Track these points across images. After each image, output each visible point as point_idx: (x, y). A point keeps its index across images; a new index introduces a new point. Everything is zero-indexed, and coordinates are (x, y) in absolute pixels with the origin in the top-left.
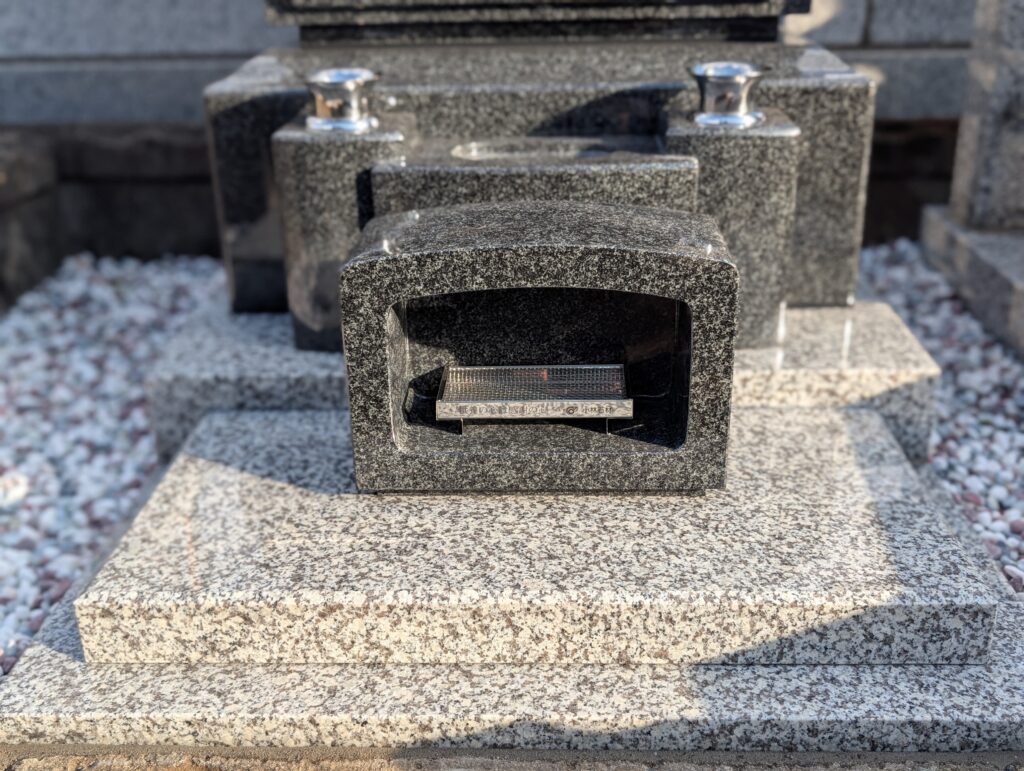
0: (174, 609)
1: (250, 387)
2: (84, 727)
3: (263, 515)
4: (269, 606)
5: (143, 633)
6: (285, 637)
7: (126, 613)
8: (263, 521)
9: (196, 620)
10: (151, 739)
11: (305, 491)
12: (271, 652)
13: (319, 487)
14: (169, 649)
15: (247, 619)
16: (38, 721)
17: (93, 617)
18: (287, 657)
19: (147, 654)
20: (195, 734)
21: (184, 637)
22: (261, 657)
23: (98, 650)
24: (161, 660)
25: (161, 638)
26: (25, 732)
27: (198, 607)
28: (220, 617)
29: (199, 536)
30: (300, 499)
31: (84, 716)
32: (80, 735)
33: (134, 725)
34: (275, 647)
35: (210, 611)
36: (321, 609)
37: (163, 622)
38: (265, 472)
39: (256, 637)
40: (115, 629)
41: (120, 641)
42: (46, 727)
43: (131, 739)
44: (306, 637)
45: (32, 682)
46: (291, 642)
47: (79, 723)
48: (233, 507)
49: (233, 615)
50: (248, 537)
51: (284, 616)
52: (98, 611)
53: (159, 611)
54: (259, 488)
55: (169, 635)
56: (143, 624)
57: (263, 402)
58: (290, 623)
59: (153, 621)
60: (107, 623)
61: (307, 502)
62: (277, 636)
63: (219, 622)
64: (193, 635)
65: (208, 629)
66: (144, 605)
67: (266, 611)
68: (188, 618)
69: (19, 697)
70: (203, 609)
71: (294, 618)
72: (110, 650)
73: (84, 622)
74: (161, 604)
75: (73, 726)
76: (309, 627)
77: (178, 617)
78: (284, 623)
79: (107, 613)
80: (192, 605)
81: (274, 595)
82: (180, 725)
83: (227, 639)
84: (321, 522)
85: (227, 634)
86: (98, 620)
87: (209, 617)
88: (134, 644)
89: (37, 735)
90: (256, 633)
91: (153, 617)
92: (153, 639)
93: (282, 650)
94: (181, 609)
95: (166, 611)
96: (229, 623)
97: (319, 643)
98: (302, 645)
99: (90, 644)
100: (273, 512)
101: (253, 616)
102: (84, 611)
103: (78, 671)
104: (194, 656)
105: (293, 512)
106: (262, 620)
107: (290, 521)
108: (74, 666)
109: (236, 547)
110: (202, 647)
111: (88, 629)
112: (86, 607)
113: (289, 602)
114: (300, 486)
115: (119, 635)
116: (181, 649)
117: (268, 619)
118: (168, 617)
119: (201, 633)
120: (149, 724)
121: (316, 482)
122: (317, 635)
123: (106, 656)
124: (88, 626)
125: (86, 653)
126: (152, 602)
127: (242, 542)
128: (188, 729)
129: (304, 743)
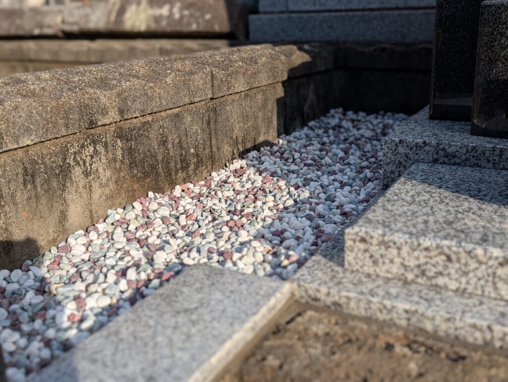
0: (404, 244)
1: (443, 149)
2: (343, 300)
3: (456, 209)
4: (465, 252)
5: (382, 256)
6: (471, 275)
7: (375, 242)
8: (456, 211)
9: (416, 253)
10: (381, 317)
11: (481, 202)
12: (460, 283)
13: (489, 201)
14: (396, 269)
15: (449, 259)
16: (318, 291)
17: (354, 241)
18: (470, 289)
19: (382, 270)
20: (409, 319)
21: (406, 263)
22: (453, 285)
23: (353, 262)
24: (389, 276)
25: (392, 261)
26: (310, 296)
27: (419, 245)
28: (432, 254)
29: (417, 212)
30: (479, 205)
31: (344, 293)
32: (340, 305)
33: (373, 306)
34: (464, 280)
35: (427, 249)
36: (501, 260)
37: (395, 252)
38: (454, 190)
39: (452, 271)
40: (366, 251)
41: (367, 259)
42: (321, 295)
43: (369, 314)
44: (486, 277)
45: (316, 272)
46: (475, 279)
47: (340, 297)
48: (437, 202)
49: (440, 254)
50: (448, 217)
51: (474, 260)
52: (358, 238)
53: (395, 243)
54: (451, 196)
55: (398, 260)
56: (383, 251)
57: (449, 160)
58: (476, 265)
59: (390, 250)
60: (362, 246)
61: (484, 207)
62: (466, 274)
63: (431, 258)
64: (412, 263)
65: (422, 260)
66: (386, 238)
67: (463, 255)
68: (411, 252)
69: (308, 277)
70: (422, 247)
71: (480, 263)
72: (360, 263)
73: (349, 243)
74: (396, 239)
75: (336, 299)
76: (490, 271)
77: (405, 250)
78: (473, 265)
79: (363, 240)
80: (416, 243)
81: (470, 247)
82: (400, 311)
83: (434, 269)
84: (494, 217)
85: (434, 266)
86: (358, 244)
87: (425, 253)
88: (375, 263)
89: (316, 299)
90: (453, 268)
91: (389, 247)
92: (387, 261)
93: (468, 283)
94: (408, 245)
95: (398, 244)
96: (437, 259)
97: (494, 283)
98: (482, 282)
99: (349, 257)
100: (463, 208)
101: (454, 257)
102: (350, 237)
103: (340, 271)
104: (410, 276)
105: (475, 209)
106: (458, 260)
107: (474, 213)
108: (339, 269)
109: (441, 220)
110: (416, 271)
111: (350, 248)
112: (352, 234)
113: (479, 251)
114: (477, 199)
115: (368, 255)
116: (402, 271)
117: (463, 261)
118: (399, 249)
119: (417, 263)
120: (381, 307)
121: (488, 198)
122: (494, 277)
123: (357, 267)
124: (351, 246)
125: (346, 263)
126: (391, 238)
127: (444, 219)
128: (405, 315)
129: (480, 342)
